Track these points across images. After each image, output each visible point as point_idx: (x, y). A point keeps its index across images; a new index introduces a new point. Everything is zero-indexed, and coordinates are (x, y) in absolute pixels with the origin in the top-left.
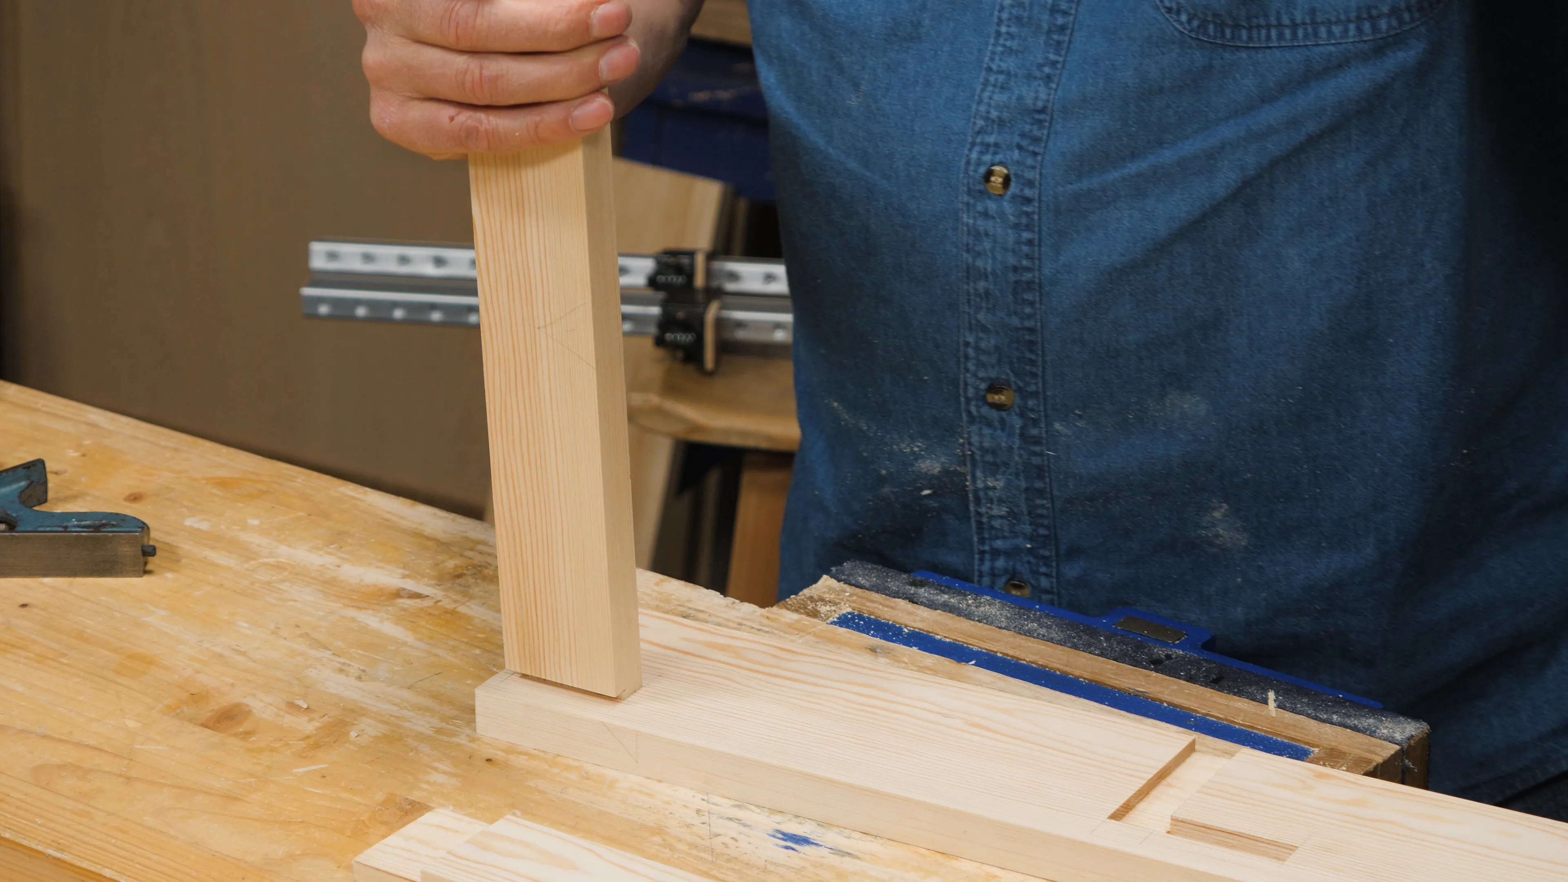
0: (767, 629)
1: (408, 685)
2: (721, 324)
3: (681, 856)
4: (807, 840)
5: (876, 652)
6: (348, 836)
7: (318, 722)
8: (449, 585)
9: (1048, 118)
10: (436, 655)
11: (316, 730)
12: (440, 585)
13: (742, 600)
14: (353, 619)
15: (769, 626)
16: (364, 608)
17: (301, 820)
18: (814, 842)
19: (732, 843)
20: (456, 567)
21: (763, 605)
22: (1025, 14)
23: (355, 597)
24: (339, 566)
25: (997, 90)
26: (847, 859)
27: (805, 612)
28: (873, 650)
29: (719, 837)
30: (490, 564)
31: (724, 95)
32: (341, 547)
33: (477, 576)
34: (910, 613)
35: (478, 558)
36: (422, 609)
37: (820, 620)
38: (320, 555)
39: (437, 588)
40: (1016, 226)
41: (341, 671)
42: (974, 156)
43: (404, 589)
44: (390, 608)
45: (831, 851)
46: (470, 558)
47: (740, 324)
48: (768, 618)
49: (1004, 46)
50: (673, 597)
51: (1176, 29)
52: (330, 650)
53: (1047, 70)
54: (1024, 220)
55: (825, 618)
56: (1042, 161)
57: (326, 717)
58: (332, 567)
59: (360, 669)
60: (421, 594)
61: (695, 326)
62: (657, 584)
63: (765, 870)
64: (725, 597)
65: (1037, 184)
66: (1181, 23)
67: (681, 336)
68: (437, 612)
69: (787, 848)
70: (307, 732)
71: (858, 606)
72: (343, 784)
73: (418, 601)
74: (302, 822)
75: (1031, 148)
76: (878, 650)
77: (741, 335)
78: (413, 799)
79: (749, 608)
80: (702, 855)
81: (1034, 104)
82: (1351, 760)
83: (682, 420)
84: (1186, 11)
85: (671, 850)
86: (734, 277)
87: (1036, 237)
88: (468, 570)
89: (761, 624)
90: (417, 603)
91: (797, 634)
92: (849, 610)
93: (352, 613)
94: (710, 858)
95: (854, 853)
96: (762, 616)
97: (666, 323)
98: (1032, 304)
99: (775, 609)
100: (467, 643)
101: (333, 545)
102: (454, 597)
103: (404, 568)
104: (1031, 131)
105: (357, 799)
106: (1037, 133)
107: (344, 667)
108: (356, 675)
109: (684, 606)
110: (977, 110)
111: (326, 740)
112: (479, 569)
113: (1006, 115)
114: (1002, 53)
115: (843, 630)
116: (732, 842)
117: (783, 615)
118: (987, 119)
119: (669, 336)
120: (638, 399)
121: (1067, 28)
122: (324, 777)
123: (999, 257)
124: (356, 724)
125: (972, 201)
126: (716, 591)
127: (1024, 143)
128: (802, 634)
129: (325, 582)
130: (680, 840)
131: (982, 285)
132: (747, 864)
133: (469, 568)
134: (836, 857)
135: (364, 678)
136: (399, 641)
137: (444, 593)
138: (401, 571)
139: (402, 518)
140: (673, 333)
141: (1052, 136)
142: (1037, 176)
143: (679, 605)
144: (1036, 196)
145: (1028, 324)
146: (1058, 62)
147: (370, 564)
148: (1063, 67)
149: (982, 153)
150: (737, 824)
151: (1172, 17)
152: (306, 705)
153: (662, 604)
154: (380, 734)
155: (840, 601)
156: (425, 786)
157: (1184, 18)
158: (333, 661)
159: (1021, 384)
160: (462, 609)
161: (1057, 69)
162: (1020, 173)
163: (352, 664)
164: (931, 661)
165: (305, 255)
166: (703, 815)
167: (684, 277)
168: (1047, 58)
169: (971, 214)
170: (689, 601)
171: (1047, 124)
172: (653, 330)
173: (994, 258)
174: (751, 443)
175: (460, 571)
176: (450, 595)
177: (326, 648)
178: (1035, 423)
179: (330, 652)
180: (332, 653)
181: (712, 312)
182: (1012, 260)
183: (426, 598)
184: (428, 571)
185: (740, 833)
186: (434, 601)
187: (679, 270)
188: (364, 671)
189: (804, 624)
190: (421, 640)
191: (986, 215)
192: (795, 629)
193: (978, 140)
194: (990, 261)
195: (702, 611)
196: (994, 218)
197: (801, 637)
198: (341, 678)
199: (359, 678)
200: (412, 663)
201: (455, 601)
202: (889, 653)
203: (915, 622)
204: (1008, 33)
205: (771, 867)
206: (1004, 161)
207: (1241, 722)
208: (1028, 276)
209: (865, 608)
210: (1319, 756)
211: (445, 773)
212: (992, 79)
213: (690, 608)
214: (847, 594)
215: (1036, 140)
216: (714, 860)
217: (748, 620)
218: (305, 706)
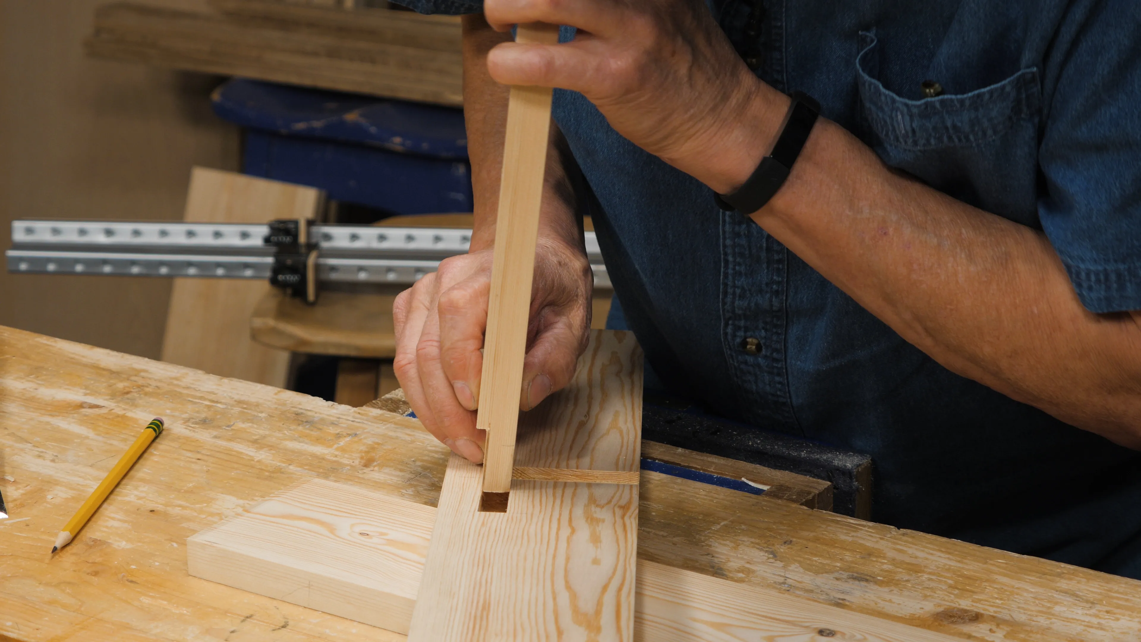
0: (359, 421)
1: (90, 464)
2: (318, 268)
7: (22, 490)
8: (119, 399)
10: (111, 445)
11: (21, 495)
12: (113, 399)
14: (48, 423)
16: (57, 416)
17: (11, 554)
20: (125, 387)
21: (355, 405)
23: (49, 409)
24: (36, 389)
27: (387, 409)
30: (150, 385)
31: (317, 124)
32: (38, 377)
33: (140, 393)
35: (141, 382)
36: (99, 415)
37: (398, 414)
38: (23, 383)
39: (111, 401)
41: (39, 456)
43: (86, 402)
44: (75, 415)
46: (135, 381)
47: (333, 269)
48: (359, 413)
50: (288, 402)
52: (31, 443)
55: (401, 412)
57: (28, 487)
58: (31, 390)
59: (53, 455)
60: (99, 405)
61: (300, 270)
62: (276, 394)
64: (327, 401)
67: (290, 277)
68: (111, 417)
70: (14, 497)
72: (42, 530)
73: (97, 410)
74: (11, 555)
77: (334, 276)
78: (95, 538)
79: (345, 408)
82: (795, 492)
83: (291, 336)
86: (328, 237)
88: (134, 389)
89: (354, 417)
91: (382, 423)
93: (47, 419)
96: (355, 412)
97: (278, 269)
99: (364, 407)
100: (133, 436)
101: (32, 375)
102: (123, 406)
103: (86, 389)
107: (41, 454)
108: (51, 459)
109: (296, 408)
111: (29, 501)
112: (142, 388)
117: (371, 411)
119: (281, 277)
120: (259, 322)
122: (27, 525)
124: (51, 491)
126: (320, 397)
128: (384, 423)
129: (25, 399)
133: (134, 387)
135: (57, 460)
136: (83, 436)
137: (116, 404)
138: (84, 391)
139: (83, 357)
140: (283, 274)
143: (292, 407)
147: (60, 387)
152: (14, 479)
153: (280, 407)
154: (69, 497)
156: (105, 529)
158: (33, 450)
160: (129, 414)
163: (47, 451)
165: (9, 231)
167: (291, 237)
170: (300, 404)
172: (268, 274)
174: (343, 352)
175: (127, 390)
176: (120, 405)
177: (27, 442)
179: (30, 445)
180: (33, 445)
181: (312, 260)
183: (103, 408)
184: (103, 390)
186: (108, 409)
187: (287, 232)
188: (57, 456)
189: (387, 416)
190: (98, 435)
192: (380, 420)
195: (310, 411)
197: (385, 425)
198: (40, 461)
199: (53, 461)
200: (93, 450)
201: (124, 409)
207: (713, 471)
210: (772, 490)
211: (119, 520)
213: (301, 409)
217: (344, 415)
218: (12, 480)
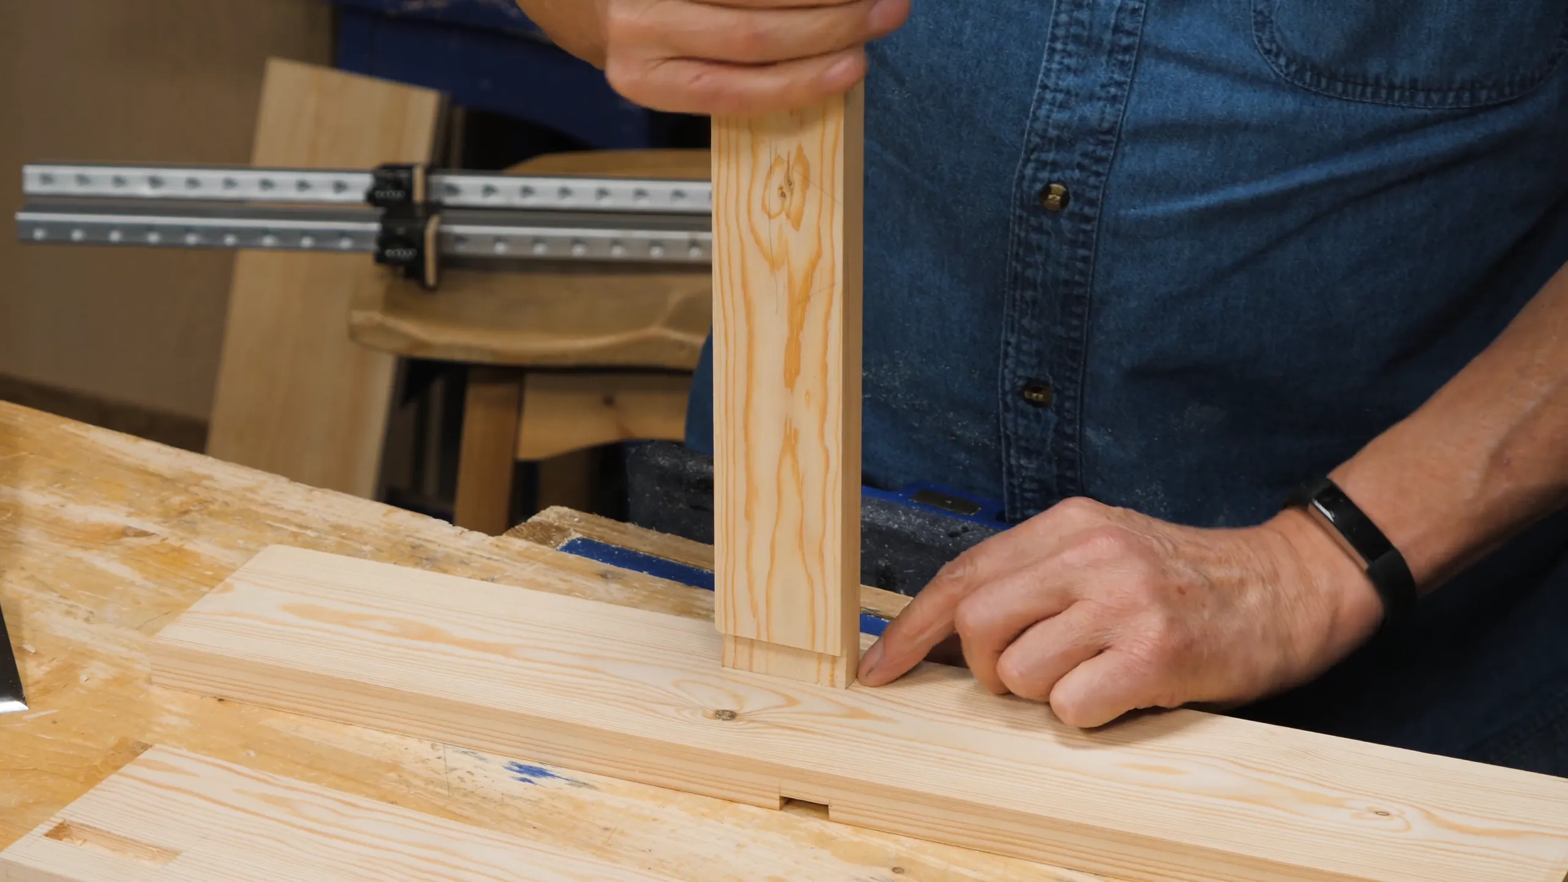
0: (497, 557)
1: (137, 626)
2: (440, 238)
3: (418, 791)
4: (541, 771)
5: (606, 578)
6: (81, 783)
7: (47, 666)
8: (175, 522)
9: (1115, 140)
10: (165, 595)
11: (45, 674)
12: (165, 522)
13: (472, 529)
14: (79, 560)
15: (497, 554)
16: (91, 549)
17: (32, 768)
18: (551, 773)
19: (467, 777)
20: (182, 504)
21: (492, 533)
22: (1086, 33)
23: (81, 538)
24: (63, 506)
25: (1055, 110)
26: (584, 790)
27: (536, 539)
28: (604, 576)
29: (455, 772)
30: (216, 500)
32: (64, 486)
33: (203, 512)
34: (641, 537)
35: (203, 495)
36: (148, 548)
37: (549, 547)
38: (44, 495)
39: (164, 524)
40: (1073, 244)
41: (68, 613)
42: (1029, 171)
43: (130, 528)
44: (116, 547)
45: (568, 782)
46: (196, 494)
47: (461, 239)
48: (497, 546)
49: (1061, 63)
51: (1274, 72)
52: (57, 592)
53: (1113, 90)
54: (1081, 237)
55: (554, 544)
56: (1106, 181)
57: (54, 661)
58: (56, 507)
59: (88, 611)
60: (147, 532)
61: (416, 242)
63: (503, 804)
64: (454, 526)
65: (1099, 203)
66: (1279, 66)
67: (402, 252)
68: (163, 551)
69: (524, 780)
70: (36, 678)
71: (588, 532)
72: (74, 729)
73: (145, 539)
74: (34, 769)
75: (1094, 168)
76: (609, 576)
77: (462, 249)
79: (477, 537)
80: (439, 790)
81: (1100, 125)
83: (405, 336)
84: (1285, 55)
85: (408, 786)
86: (453, 191)
87: (1093, 254)
88: (194, 506)
89: (490, 552)
90: (144, 541)
91: (528, 562)
92: (579, 536)
93: (78, 553)
94: (445, 792)
95: (591, 783)
96: (491, 544)
97: (385, 240)
98: (1080, 317)
99: (504, 537)
100: (194, 581)
101: (56, 483)
102: (180, 534)
103: (130, 506)
104: (1094, 151)
105: (89, 744)
106: (1101, 152)
107: (73, 610)
108: (84, 617)
110: (1031, 127)
111: (56, 685)
112: (205, 504)
113: (1066, 135)
114: (1059, 71)
115: (573, 557)
116: (468, 775)
117: (513, 543)
118: (1043, 137)
119: (389, 252)
120: (359, 317)
121: (1134, 49)
122: (54, 722)
123: (1050, 269)
124: (85, 668)
125: (1025, 215)
127: (1086, 162)
128: (532, 561)
129: (48, 522)
130: (416, 776)
131: (1029, 294)
132: (483, 798)
133: (194, 504)
134: (574, 788)
135: (92, 619)
136: (127, 581)
137: (171, 531)
138: (127, 509)
139: (126, 454)
140: (393, 248)
141: (1119, 157)
142: (1100, 197)
144: (1098, 215)
145: (1074, 334)
146: (1125, 83)
147: (95, 503)
148: (1131, 88)
149: (1037, 170)
150: (473, 758)
151: (1269, 58)
152: (35, 649)
154: (111, 677)
155: (569, 527)
156: (157, 729)
157: (1282, 61)
158: (60, 603)
159: (1059, 387)
160: (188, 546)
161: (1125, 90)
162: (1080, 191)
163: (80, 605)
164: (662, 585)
165: (19, 179)
166: (439, 750)
167: (403, 192)
168: (1111, 78)
169: (1024, 226)
171: (1114, 145)
172: (372, 247)
173: (1045, 271)
174: (474, 358)
175: (185, 507)
176: (176, 532)
177: (52, 590)
178: (1071, 422)
179: (55, 594)
180: (58, 595)
181: (432, 228)
182: (1063, 274)
183: (153, 536)
184: (153, 508)
185: (476, 767)
186: (160, 539)
187: (397, 183)
188: (92, 613)
189: (534, 551)
190: (147, 579)
191: (1040, 229)
193: (1033, 157)
194: (1041, 272)
196: (1048, 233)
197: (533, 564)
198: (69, 620)
199: (87, 620)
200: (140, 603)
201: (182, 539)
202: (620, 578)
203: (645, 545)
204: (1064, 51)
205: (507, 800)
206: (1062, 179)
208: (1080, 291)
209: (594, 533)
211: (178, 714)
212: (1049, 96)
213: (419, 539)
214: (576, 520)
215: (1100, 160)
216: (450, 794)
217: (477, 549)
218: (33, 651)
